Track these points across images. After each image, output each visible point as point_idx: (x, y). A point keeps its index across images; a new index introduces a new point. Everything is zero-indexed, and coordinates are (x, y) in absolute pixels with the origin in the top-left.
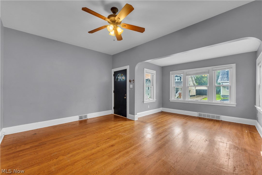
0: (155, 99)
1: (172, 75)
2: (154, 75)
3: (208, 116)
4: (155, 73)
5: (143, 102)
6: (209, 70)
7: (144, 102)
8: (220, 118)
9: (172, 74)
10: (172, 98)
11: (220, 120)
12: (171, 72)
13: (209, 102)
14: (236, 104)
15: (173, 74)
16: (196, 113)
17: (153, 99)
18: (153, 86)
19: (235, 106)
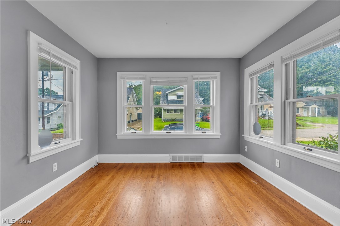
0: (78, 139)
1: (122, 80)
2: (74, 70)
3: (187, 158)
4: (79, 66)
5: (26, 157)
6: (187, 78)
7: (32, 160)
8: (202, 158)
9: (122, 78)
10: (121, 131)
11: (202, 162)
12: (119, 74)
13: (187, 134)
14: (221, 134)
15: (124, 78)
16: (168, 155)
17: (71, 139)
18: (71, 100)
19: (219, 137)
